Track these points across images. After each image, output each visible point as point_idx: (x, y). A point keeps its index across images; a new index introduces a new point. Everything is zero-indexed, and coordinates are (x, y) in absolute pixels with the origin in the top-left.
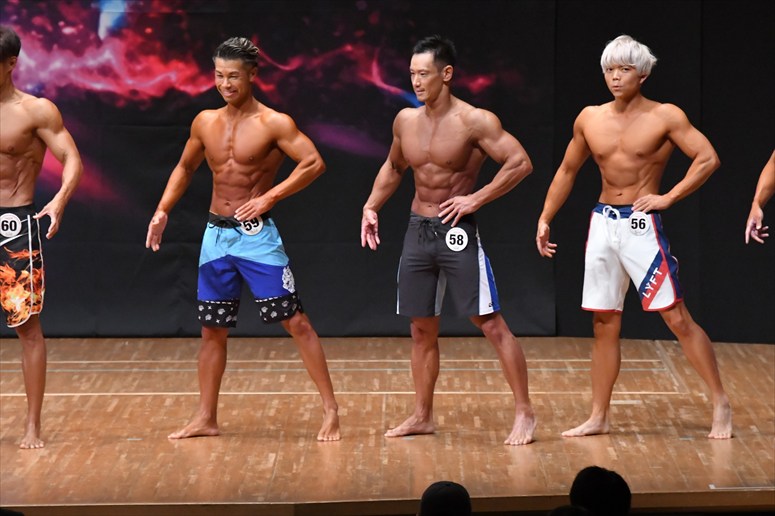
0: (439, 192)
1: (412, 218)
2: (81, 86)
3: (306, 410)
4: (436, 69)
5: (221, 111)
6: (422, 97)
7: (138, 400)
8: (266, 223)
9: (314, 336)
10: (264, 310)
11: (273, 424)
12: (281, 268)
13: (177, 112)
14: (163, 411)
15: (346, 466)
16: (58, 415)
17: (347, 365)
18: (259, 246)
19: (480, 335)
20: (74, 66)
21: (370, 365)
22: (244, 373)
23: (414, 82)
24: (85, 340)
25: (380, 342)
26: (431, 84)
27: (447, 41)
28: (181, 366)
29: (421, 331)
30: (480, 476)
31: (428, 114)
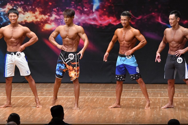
0: (175, 49)
1: (168, 55)
2: (88, 23)
3: (142, 102)
4: (175, 18)
5: (122, 29)
6: (171, 25)
7: (101, 98)
8: (132, 56)
9: (144, 84)
10: (132, 77)
11: (134, 105)
12: (136, 67)
13: (111, 29)
14: (107, 101)
15: (152, 116)
16: (82, 102)
17: (152, 91)
18: (131, 62)
19: (185, 84)
20: (87, 18)
21: (158, 91)
22: (127, 92)
23: (170, 22)
24: (89, 84)
25: (160, 85)
26: (174, 22)
27: (178, 12)
28: (112, 90)
29: (170, 83)
30: (185, 118)
31: (173, 29)
